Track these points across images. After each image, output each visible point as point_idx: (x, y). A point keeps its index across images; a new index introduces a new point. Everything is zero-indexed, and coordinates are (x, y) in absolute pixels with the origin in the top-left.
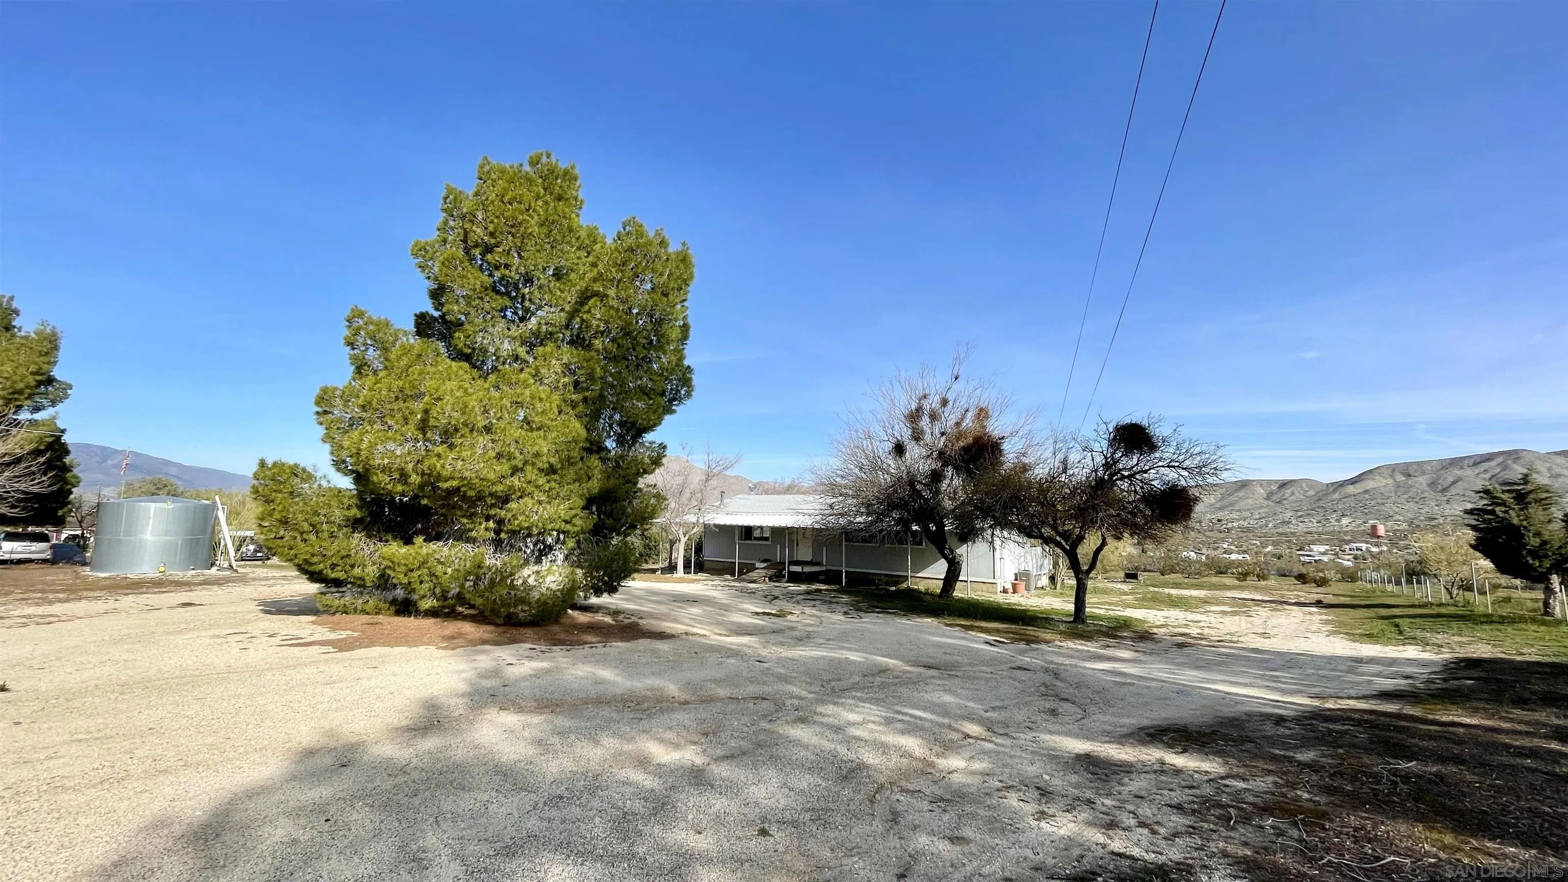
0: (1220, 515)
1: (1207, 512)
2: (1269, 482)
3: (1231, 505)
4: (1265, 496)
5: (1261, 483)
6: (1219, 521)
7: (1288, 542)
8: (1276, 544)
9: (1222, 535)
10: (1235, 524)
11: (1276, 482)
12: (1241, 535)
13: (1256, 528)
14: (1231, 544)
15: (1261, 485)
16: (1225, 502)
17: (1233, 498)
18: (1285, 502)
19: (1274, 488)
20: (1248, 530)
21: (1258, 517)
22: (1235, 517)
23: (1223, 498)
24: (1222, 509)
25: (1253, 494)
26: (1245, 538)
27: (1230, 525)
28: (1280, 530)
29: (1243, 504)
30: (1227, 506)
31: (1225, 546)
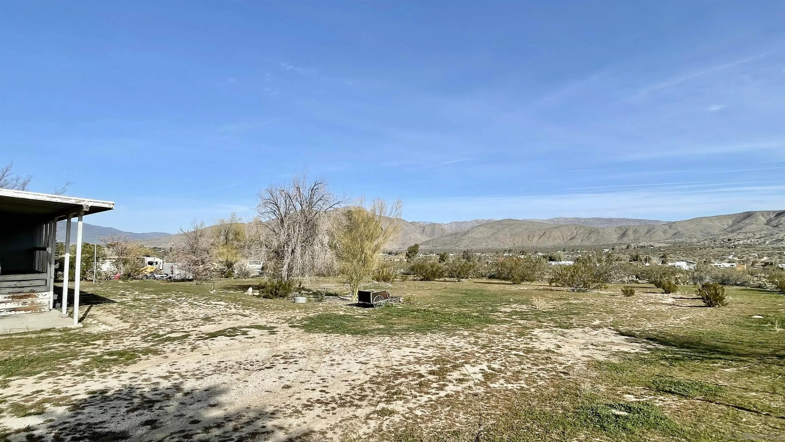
0: (730, 236)
1: (721, 234)
2: (769, 212)
3: (740, 229)
4: (765, 222)
5: (762, 213)
6: (729, 240)
7: (779, 254)
8: (769, 255)
9: (729, 250)
10: (741, 242)
11: (774, 212)
12: (744, 249)
13: (757, 245)
14: (735, 256)
15: (763, 215)
16: (735, 227)
17: (741, 225)
18: (781, 226)
19: (772, 216)
20: (750, 246)
21: (759, 236)
22: (741, 237)
23: (733, 225)
24: (732, 232)
25: (756, 221)
26: (747, 252)
27: (737, 243)
28: (775, 246)
29: (748, 228)
30: (737, 230)
31: (730, 257)
